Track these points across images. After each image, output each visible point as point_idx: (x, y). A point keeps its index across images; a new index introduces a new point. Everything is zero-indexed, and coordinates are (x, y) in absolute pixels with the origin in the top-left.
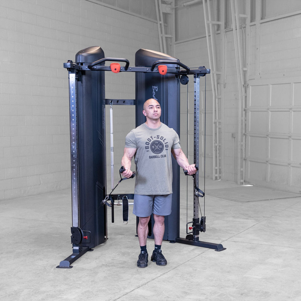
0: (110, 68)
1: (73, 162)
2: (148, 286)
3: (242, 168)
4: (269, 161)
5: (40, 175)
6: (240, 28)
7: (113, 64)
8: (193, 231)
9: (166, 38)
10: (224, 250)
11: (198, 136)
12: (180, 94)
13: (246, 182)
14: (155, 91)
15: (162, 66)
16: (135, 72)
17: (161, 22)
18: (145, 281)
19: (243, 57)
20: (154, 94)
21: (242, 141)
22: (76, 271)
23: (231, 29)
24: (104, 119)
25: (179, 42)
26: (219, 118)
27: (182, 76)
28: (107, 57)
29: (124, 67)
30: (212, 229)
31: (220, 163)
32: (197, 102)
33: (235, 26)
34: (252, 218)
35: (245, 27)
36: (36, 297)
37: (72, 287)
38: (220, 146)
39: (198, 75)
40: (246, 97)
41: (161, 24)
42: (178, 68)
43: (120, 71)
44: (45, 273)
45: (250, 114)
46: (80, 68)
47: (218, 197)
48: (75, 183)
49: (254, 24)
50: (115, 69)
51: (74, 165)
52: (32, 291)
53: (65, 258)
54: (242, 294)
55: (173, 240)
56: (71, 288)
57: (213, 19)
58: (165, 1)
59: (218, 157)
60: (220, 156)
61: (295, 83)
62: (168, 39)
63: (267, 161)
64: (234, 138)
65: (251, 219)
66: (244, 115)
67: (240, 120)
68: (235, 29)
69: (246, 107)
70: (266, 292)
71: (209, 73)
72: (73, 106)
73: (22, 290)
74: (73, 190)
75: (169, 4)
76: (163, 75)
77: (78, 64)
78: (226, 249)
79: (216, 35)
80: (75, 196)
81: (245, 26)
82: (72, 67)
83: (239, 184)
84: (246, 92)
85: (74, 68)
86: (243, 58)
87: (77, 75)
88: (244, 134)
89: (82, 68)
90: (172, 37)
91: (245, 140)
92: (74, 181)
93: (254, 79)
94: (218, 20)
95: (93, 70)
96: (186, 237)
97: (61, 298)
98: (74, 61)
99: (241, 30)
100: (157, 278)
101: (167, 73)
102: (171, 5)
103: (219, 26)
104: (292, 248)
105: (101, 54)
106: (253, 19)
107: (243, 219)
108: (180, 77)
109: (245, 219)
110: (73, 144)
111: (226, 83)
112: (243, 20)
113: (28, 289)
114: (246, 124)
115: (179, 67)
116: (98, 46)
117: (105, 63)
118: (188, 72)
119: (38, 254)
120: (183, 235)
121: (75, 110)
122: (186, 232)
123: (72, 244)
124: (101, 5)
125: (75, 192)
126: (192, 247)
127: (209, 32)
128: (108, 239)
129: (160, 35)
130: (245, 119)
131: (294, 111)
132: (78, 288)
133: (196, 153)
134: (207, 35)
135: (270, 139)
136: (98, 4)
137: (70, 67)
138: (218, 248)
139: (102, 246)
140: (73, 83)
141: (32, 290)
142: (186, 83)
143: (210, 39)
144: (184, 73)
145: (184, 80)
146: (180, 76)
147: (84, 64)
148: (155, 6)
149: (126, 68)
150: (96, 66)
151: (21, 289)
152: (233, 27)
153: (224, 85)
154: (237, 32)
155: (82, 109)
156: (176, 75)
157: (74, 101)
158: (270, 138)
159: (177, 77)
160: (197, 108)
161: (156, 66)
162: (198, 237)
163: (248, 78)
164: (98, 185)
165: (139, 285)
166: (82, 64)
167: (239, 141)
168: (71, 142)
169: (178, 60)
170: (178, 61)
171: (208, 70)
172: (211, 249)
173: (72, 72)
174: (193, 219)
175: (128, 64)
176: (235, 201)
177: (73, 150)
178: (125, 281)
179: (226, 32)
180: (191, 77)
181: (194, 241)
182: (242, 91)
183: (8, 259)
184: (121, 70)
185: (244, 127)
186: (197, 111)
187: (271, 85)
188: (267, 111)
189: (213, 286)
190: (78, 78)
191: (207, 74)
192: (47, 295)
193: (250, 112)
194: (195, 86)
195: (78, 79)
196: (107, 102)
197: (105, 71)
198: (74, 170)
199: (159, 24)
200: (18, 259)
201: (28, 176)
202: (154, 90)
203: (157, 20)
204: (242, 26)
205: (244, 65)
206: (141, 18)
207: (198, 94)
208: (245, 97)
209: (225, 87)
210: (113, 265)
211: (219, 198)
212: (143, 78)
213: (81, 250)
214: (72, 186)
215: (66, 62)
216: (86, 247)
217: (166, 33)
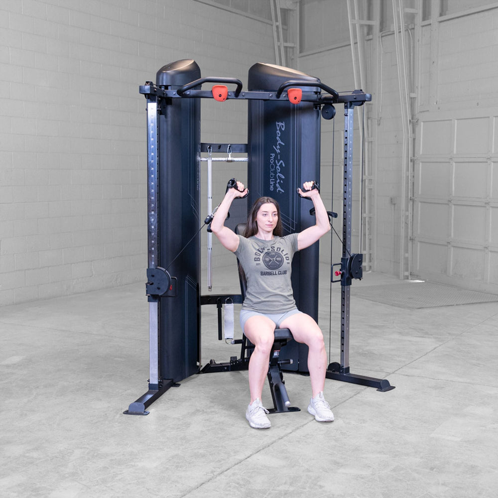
0: (212, 93)
1: (151, 243)
2: (274, 449)
3: (407, 252)
4: (451, 242)
5: (91, 261)
6: (405, 31)
7: (216, 87)
9: (286, 48)
10: (392, 390)
12: (321, 134)
13: (413, 275)
14: (280, 129)
15: (295, 90)
16: (247, 100)
17: (277, 24)
18: (267, 441)
19: (410, 75)
20: (279, 135)
21: (407, 210)
22: (155, 421)
23: (390, 31)
24: (198, 175)
25: (305, 55)
26: (370, 174)
27: (324, 105)
28: (204, 75)
29: (234, 92)
31: (370, 245)
33: (397, 27)
34: (430, 336)
35: (414, 29)
36: (95, 463)
37: (150, 447)
38: (370, 218)
39: (352, 104)
40: (414, 139)
41: (277, 27)
42: (318, 93)
43: (227, 99)
44: (107, 422)
45: (420, 167)
46: (164, 94)
47: (371, 300)
49: (429, 23)
50: (220, 96)
51: (153, 249)
52: (88, 453)
54: (432, 469)
55: (306, 371)
56: (149, 449)
57: (361, 17)
59: (367, 235)
60: (370, 234)
61: (495, 117)
62: (288, 49)
63: (448, 243)
64: (394, 204)
65: (429, 338)
66: (410, 169)
67: (405, 176)
68: (398, 32)
69: (414, 156)
70: (473, 467)
71: (370, 99)
72: (153, 154)
73: (71, 451)
76: (294, 105)
77: (160, 87)
78: (394, 387)
79: (365, 42)
81: (413, 27)
82: (153, 93)
83: (402, 278)
84: (414, 132)
85: (156, 93)
86: (410, 78)
87: (159, 105)
88: (410, 199)
90: (295, 46)
91: (411, 208)
93: (428, 111)
94: (370, 18)
95: (184, 98)
97: (134, 466)
98: (154, 82)
99: (407, 32)
100: (286, 435)
101: (302, 101)
103: (370, 28)
105: (194, 71)
106: (426, 15)
107: (415, 337)
108: (322, 107)
109: (419, 337)
110: (152, 215)
111: (381, 118)
112: (411, 18)
113: (81, 448)
114: (413, 183)
115: (319, 91)
116: (191, 60)
117: (201, 87)
118: (336, 98)
119: (93, 390)
121: (155, 161)
126: (338, 384)
127: (355, 37)
128: (201, 366)
129: (276, 44)
130: (412, 175)
131: (494, 162)
132: (160, 449)
133: (347, 230)
134: (352, 43)
135: (453, 207)
137: (149, 92)
138: (382, 386)
139: (193, 378)
140: (153, 117)
141: (87, 451)
142: (330, 116)
143: (356, 49)
144: (330, 102)
145: (327, 112)
146: (322, 105)
147: (169, 87)
149: (237, 93)
150: (189, 90)
151: (70, 449)
152: (395, 27)
153: (378, 121)
154: (400, 37)
155: (165, 158)
156: (314, 104)
157: (155, 147)
158: (454, 204)
159: (316, 108)
161: (285, 89)
162: (349, 367)
163: (417, 110)
164: (189, 281)
165: (258, 448)
166: (166, 87)
167: (403, 210)
168: (149, 211)
169: (319, 79)
170: (317, 82)
171: (368, 95)
172: (369, 387)
173: (152, 100)
174: (342, 258)
175: (240, 86)
176: (399, 307)
177: (152, 224)
178: (234, 439)
179: (382, 37)
180: (339, 107)
181: (341, 374)
182: (408, 130)
183: (47, 398)
184: (229, 97)
185: (410, 187)
186: (349, 163)
187: (456, 121)
188: (449, 162)
189: (380, 452)
190: (160, 110)
191: (366, 102)
192: (112, 460)
193: (421, 164)
194: (346, 122)
195: (161, 112)
196: (204, 148)
197: (202, 99)
198: (153, 256)
199: (275, 27)
200: (62, 397)
201: (74, 263)
202: (278, 129)
203: (271, 20)
204: (408, 27)
205: (412, 88)
206: (247, 17)
207: (351, 135)
208: (412, 139)
209: (379, 125)
210: (213, 412)
211: (373, 301)
212: (260, 109)
213: (161, 385)
215: (143, 84)
216: (170, 381)
217: (286, 41)
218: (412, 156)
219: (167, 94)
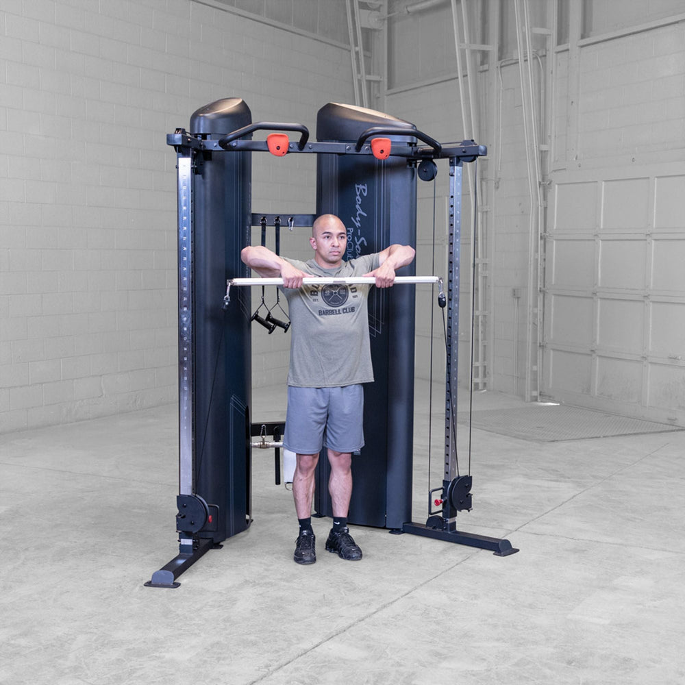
0: (267, 145)
1: (184, 351)
2: (352, 636)
3: (536, 364)
4: (596, 349)
5: (101, 376)
6: (534, 58)
7: (273, 136)
8: (443, 508)
9: (369, 82)
10: (515, 554)
11: (456, 296)
12: (417, 201)
13: (544, 396)
14: (361, 193)
15: (381, 140)
16: (316, 154)
17: (357, 49)
18: (342, 623)
19: (540, 120)
20: (360, 203)
21: (536, 306)
22: (188, 596)
23: (512, 59)
25: (395, 91)
26: (485, 256)
27: (421, 161)
28: (256, 119)
29: (297, 143)
30: (480, 502)
31: (484, 354)
32: (456, 220)
33: (522, 53)
34: (567, 479)
35: (545, 56)
36: (106, 653)
37: (181, 632)
38: (485, 316)
39: (460, 160)
40: (546, 208)
41: (357, 53)
42: (413, 145)
43: (288, 152)
44: (122, 598)
45: (553, 246)
46: (201, 145)
47: (485, 430)
48: (186, 398)
49: (566, 48)
50: (278, 148)
51: (186, 359)
52: (96, 640)
53: (165, 564)
54: (569, 663)
55: (397, 527)
56: (180, 635)
57: (473, 40)
58: (366, 3)
59: (480, 340)
60: (484, 339)
61: (658, 177)
62: (372, 83)
63: (592, 351)
64: (518, 298)
65: (565, 482)
66: (540, 249)
67: (532, 259)
68: (523, 61)
69: (545, 231)
70: (626, 660)
71: (485, 153)
72: (185, 228)
73: (73, 637)
74: (182, 413)
75: (374, 10)
76: (380, 160)
77: (196, 136)
78: (518, 550)
79: (478, 74)
80: (185, 428)
81: (544, 54)
82: (186, 144)
83: (529, 400)
84: (545, 198)
85: (190, 144)
86: (540, 123)
87: (194, 161)
88: (540, 291)
89: (205, 144)
90: (381, 79)
91: (542, 303)
92: (184, 395)
93: (565, 169)
94: (484, 41)
95: (228, 151)
96: (426, 521)
97: (159, 658)
98: (188, 130)
99: (535, 61)
100: (369, 616)
101: (390, 155)
102: (379, 11)
103: (485, 55)
104: (670, 551)
105: (243, 115)
106: (562, 37)
107: (548, 480)
108: (418, 164)
109: (551, 480)
110: (184, 312)
111: (500, 179)
112: (541, 41)
113: (87, 633)
114: (544, 269)
115: (415, 141)
116: (238, 98)
117: (252, 135)
118: (438, 152)
119: (103, 553)
120: (420, 516)
121: (188, 238)
122: (428, 511)
123: (178, 534)
124: (233, 13)
125: (185, 418)
126: (439, 545)
127: (464, 67)
128: (252, 520)
129: (356, 77)
130: (543, 257)
131: (655, 240)
132: (195, 634)
133: (453, 333)
134: (460, 75)
135: (599, 301)
136: (225, 11)
137: (180, 143)
138: (501, 548)
139: (240, 538)
140: (185, 178)
141: (95, 638)
142: (430, 176)
143: (466, 83)
144: (429, 156)
145: (426, 172)
146: (418, 161)
147: (208, 136)
148: (346, 14)
149: (302, 145)
150: (236, 141)
151: (71, 635)
152: (519, 54)
153: (495, 184)
154: (526, 68)
155: (203, 234)
156: (408, 160)
157: (188, 218)
158: (600, 298)
159: (411, 165)
160: (456, 234)
161: (367, 139)
162: (455, 522)
163: (550, 167)
164: (234, 403)
165: (330, 633)
166: (204, 136)
167: (530, 306)
168: (180, 307)
169: (414, 126)
170: (412, 128)
171: (482, 148)
172: (484, 550)
173: (185, 155)
174: (444, 481)
175: (305, 135)
176: (525, 439)
177: (184, 325)
178: (297, 621)
179: (501, 67)
180: (442, 164)
181: (445, 531)
182: (537, 195)
183: (39, 564)
184: (290, 150)
185: (540, 274)
186: (456, 240)
187: (603, 183)
188: (594, 240)
189: (498, 640)
190: (196, 169)
191: (479, 157)
192: (128, 650)
193: (554, 242)
194: (452, 184)
195: (196, 171)
196: (255, 219)
197: (253, 152)
198: (186, 369)
199: (354, 54)
200: (61, 563)
201: (77, 379)
202: (358, 193)
203: (349, 43)
204: (538, 54)
205: (542, 139)
206: (315, 40)
207: (458, 203)
208: (543, 208)
209: (497, 188)
210: (268, 583)
211: (488, 431)
212: (333, 166)
213: (197, 547)
214: (181, 405)
215: (172, 131)
216: (208, 541)
217: (368, 72)
218: (542, 232)
219: (205, 146)
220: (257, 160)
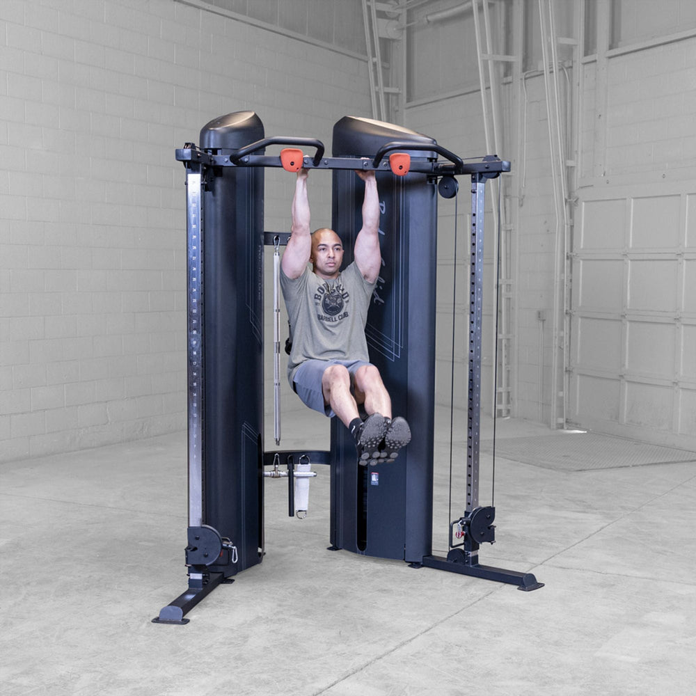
0: (281, 161)
1: (193, 376)
2: (369, 674)
3: (562, 390)
4: (625, 375)
5: (106, 402)
6: (560, 70)
7: (286, 151)
8: (465, 540)
9: (387, 94)
10: (540, 589)
11: (479, 318)
13: (570, 423)
15: (400, 155)
16: (331, 170)
17: (375, 60)
18: (359, 661)
21: (562, 329)
22: (197, 632)
23: (537, 71)
24: (261, 279)
25: (415, 104)
26: (509, 277)
27: (442, 177)
28: (269, 134)
29: (312, 158)
30: (503, 534)
31: (508, 379)
32: (479, 238)
33: (548, 64)
34: (595, 511)
35: (571, 67)
36: (111, 693)
37: (190, 670)
38: (508, 340)
39: (482, 176)
40: (572, 227)
41: (375, 64)
42: (434, 160)
44: (128, 635)
45: (580, 266)
46: (211, 161)
47: (509, 459)
48: (195, 425)
49: (593, 59)
50: (292, 164)
51: (195, 384)
52: (101, 679)
53: (173, 600)
55: (416, 561)
56: (189, 673)
57: (496, 50)
58: (384, 12)
59: (503, 365)
60: (508, 363)
61: (689, 194)
62: (390, 96)
63: (621, 376)
64: (544, 321)
65: (593, 513)
66: (566, 270)
67: (558, 280)
68: (548, 72)
69: (571, 251)
71: (508, 169)
72: (195, 248)
73: (77, 676)
74: (191, 441)
75: (393, 19)
76: (398, 177)
77: (206, 150)
78: (542, 585)
79: (502, 86)
80: (195, 457)
81: (571, 65)
82: (196, 159)
83: (555, 427)
84: (571, 216)
85: (199, 160)
86: (566, 138)
87: (204, 177)
88: (567, 313)
89: (215, 159)
90: (400, 92)
91: (568, 326)
92: (193, 422)
93: (592, 186)
94: (508, 51)
95: (240, 166)
96: (447, 554)
98: (197, 144)
99: (562, 72)
100: (387, 653)
101: (409, 171)
102: (398, 20)
103: (508, 67)
105: (255, 130)
106: (589, 48)
107: (573, 511)
108: (439, 181)
109: (579, 512)
110: (194, 336)
111: (524, 196)
112: (567, 52)
113: (91, 672)
114: (571, 290)
115: (435, 157)
116: (250, 111)
117: (265, 150)
118: (460, 168)
119: (109, 588)
120: (440, 548)
121: (198, 257)
122: (448, 544)
123: (187, 568)
124: (245, 22)
125: (195, 446)
126: (460, 580)
127: (487, 79)
128: (265, 554)
129: (373, 89)
130: (569, 278)
131: (687, 260)
132: (205, 673)
133: (475, 358)
134: (482, 87)
135: (628, 324)
136: (237, 20)
137: (190, 159)
138: (526, 582)
140: (194, 195)
141: (100, 677)
142: (452, 194)
143: (488, 96)
144: (450, 172)
145: (447, 188)
146: (438, 177)
147: (219, 151)
148: (363, 24)
149: (317, 160)
150: (247, 156)
151: (75, 673)
152: (544, 65)
153: (519, 201)
154: (552, 79)
155: (213, 253)
156: (428, 176)
157: (198, 237)
158: (629, 321)
159: (431, 182)
160: (479, 253)
161: (385, 155)
162: (477, 556)
163: (576, 183)
164: (246, 431)
165: (347, 671)
166: (215, 151)
167: (556, 329)
168: (189, 330)
169: (435, 140)
170: (432, 143)
171: (505, 163)
173: (195, 170)
174: (466, 512)
175: (321, 150)
176: (551, 469)
177: (193, 349)
178: (312, 659)
179: (526, 79)
180: (463, 180)
181: (467, 565)
182: (563, 213)
183: (42, 599)
185: (566, 295)
186: (478, 261)
187: (632, 200)
188: (623, 260)
189: (522, 679)
190: (206, 185)
191: (502, 173)
192: (136, 689)
193: (581, 262)
194: (473, 202)
195: (206, 187)
196: (268, 238)
197: (266, 168)
198: (195, 395)
199: (372, 65)
200: (64, 598)
201: (81, 405)
203: (366, 54)
204: (563, 65)
205: (569, 154)
206: (330, 50)
207: (481, 221)
208: (569, 226)
209: (521, 205)
210: (282, 619)
211: (512, 460)
213: (207, 581)
214: (190, 433)
215: (181, 146)
216: (220, 574)
217: (387, 84)
218: (569, 252)
219: (215, 162)
220: (270, 176)
